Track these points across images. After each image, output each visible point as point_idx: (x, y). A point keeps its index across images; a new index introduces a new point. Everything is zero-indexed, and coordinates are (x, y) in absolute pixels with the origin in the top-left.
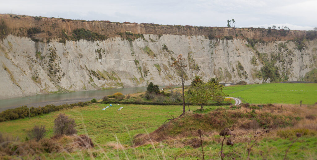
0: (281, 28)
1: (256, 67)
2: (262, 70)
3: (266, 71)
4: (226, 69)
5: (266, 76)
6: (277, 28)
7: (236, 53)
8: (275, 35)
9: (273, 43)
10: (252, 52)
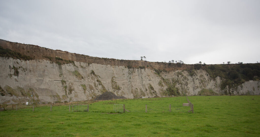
0: (177, 62)
1: (162, 88)
2: (167, 90)
3: (170, 90)
4: (141, 90)
5: (171, 94)
6: (175, 62)
7: (147, 78)
8: (174, 66)
9: (172, 72)
10: (159, 78)
